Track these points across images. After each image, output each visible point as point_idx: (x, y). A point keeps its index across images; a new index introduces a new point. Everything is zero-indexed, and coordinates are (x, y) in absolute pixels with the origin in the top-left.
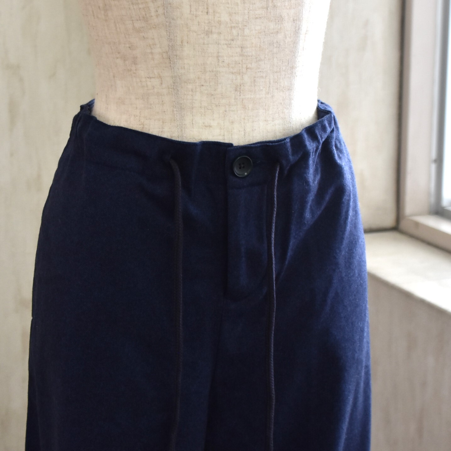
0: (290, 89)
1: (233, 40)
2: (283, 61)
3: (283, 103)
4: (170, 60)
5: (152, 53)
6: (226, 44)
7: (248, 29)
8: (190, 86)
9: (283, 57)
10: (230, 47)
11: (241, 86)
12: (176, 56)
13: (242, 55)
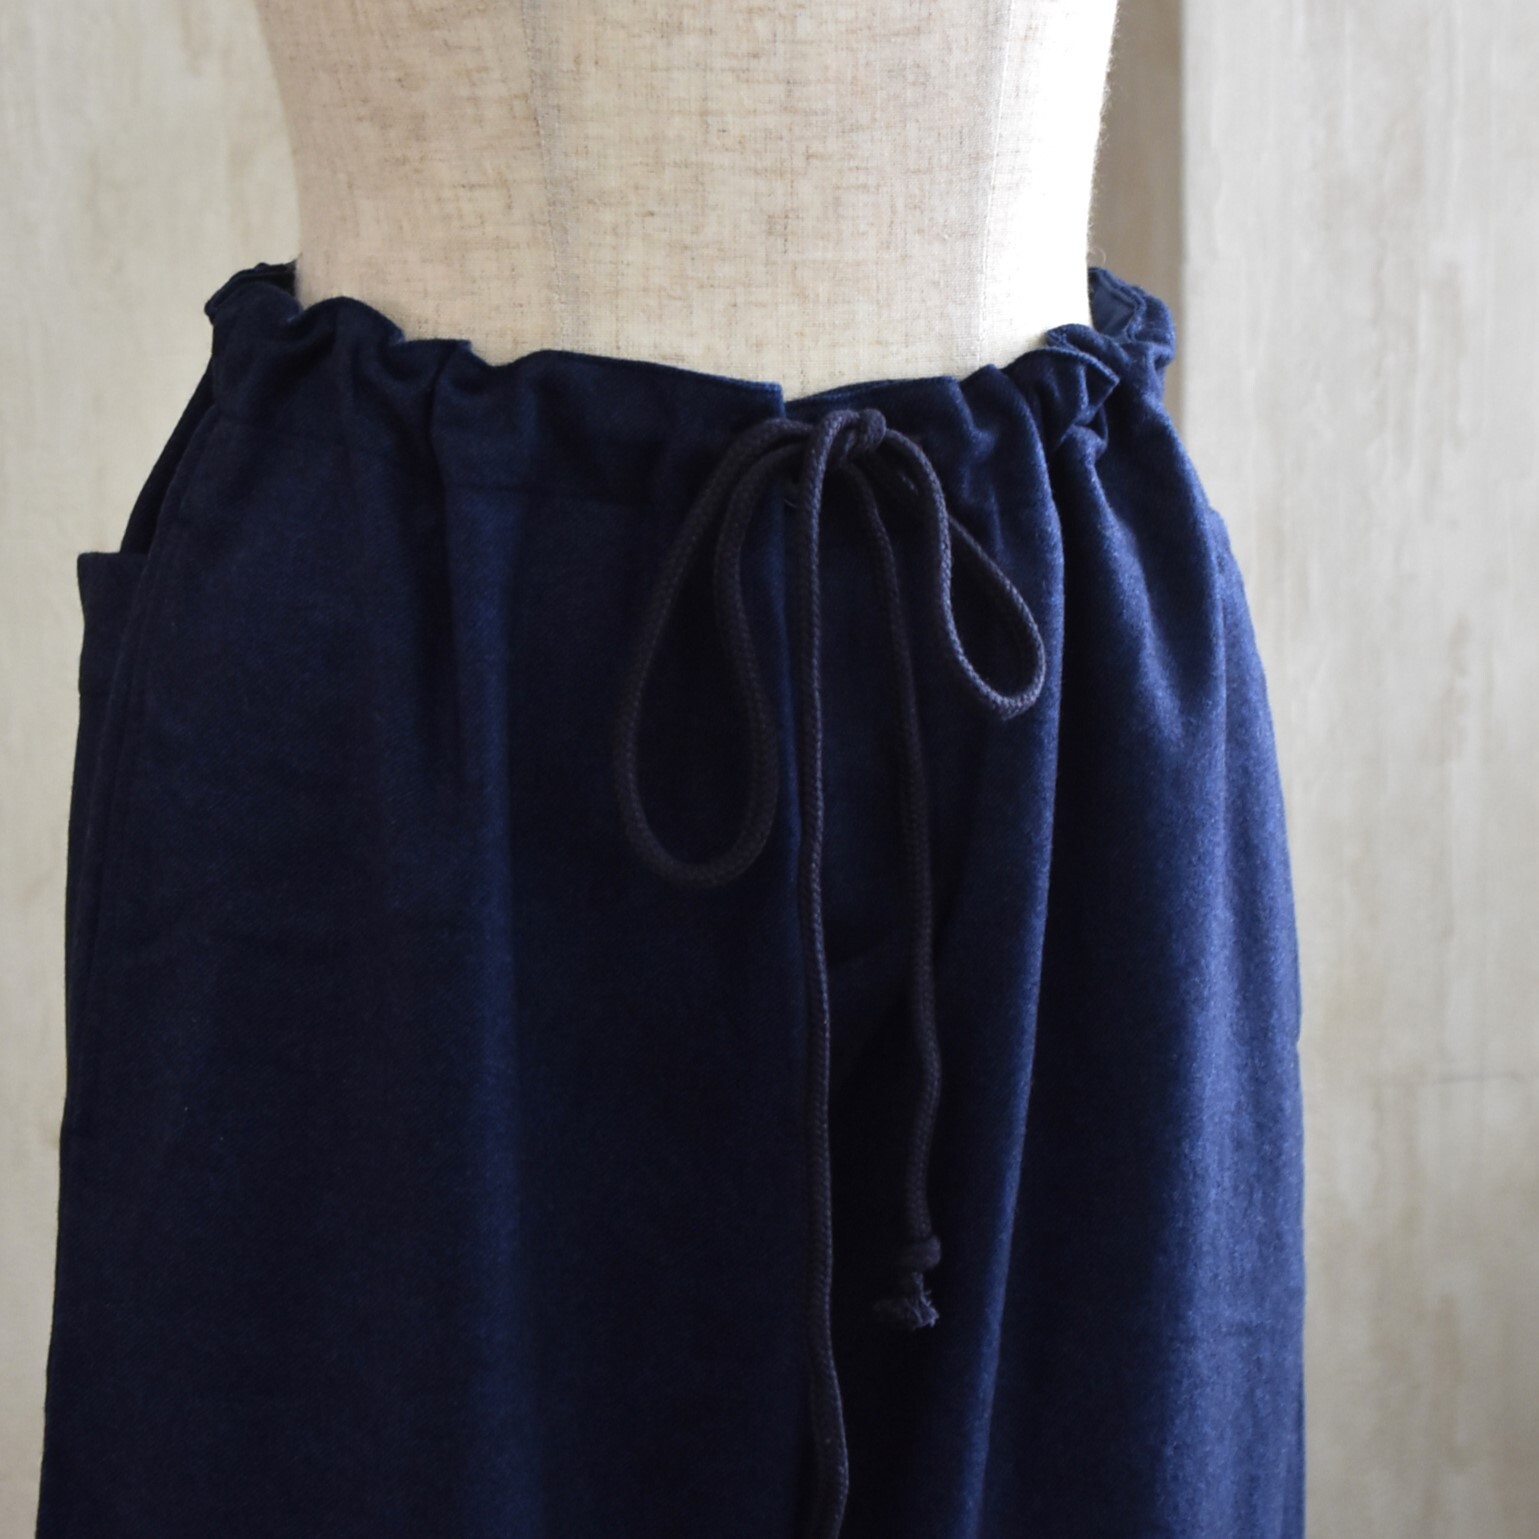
0: (969, 231)
1: (756, 56)
2: (939, 134)
3: (942, 283)
4: (537, 125)
5: (474, 100)
6: (732, 70)
7: (811, 17)
8: (608, 217)
9: (940, 120)
10: (747, 81)
11: (787, 217)
12: (559, 111)
13: (786, 109)
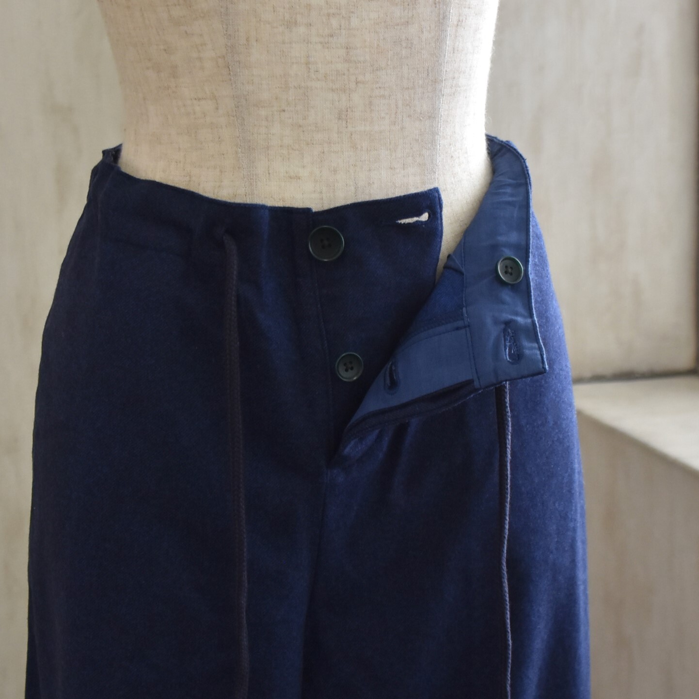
0: (432, 116)
1: (332, 36)
2: (418, 71)
3: (420, 140)
4: (229, 70)
5: (200, 59)
6: (321, 43)
7: (357, 18)
8: (263, 112)
9: (418, 64)
10: (328, 48)
11: (347, 111)
12: (239, 63)
13: (347, 61)
